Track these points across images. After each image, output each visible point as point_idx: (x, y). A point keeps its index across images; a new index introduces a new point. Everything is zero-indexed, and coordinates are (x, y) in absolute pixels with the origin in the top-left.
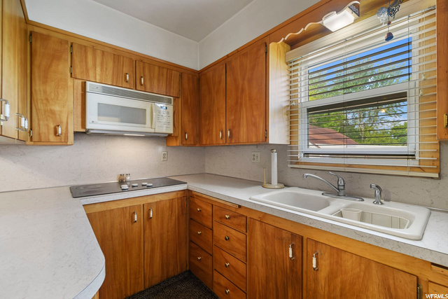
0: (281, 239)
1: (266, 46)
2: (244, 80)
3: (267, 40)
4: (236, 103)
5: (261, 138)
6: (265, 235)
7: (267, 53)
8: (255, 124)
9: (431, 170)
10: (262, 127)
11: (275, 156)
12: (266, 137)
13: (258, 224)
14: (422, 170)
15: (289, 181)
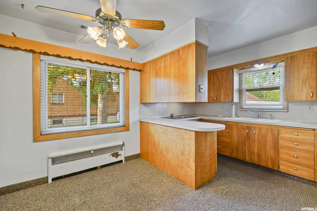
0: (243, 129)
1: (233, 70)
2: (222, 79)
3: (233, 67)
4: (219, 87)
5: (230, 100)
6: (238, 129)
7: (233, 72)
8: (228, 95)
9: (286, 109)
10: (231, 96)
11: (234, 106)
12: (233, 100)
13: (235, 126)
14: (283, 109)
15: (239, 115)
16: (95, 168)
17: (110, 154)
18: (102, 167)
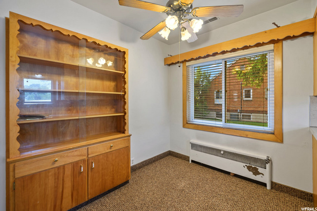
16: (228, 173)
17: (245, 164)
18: (236, 176)
